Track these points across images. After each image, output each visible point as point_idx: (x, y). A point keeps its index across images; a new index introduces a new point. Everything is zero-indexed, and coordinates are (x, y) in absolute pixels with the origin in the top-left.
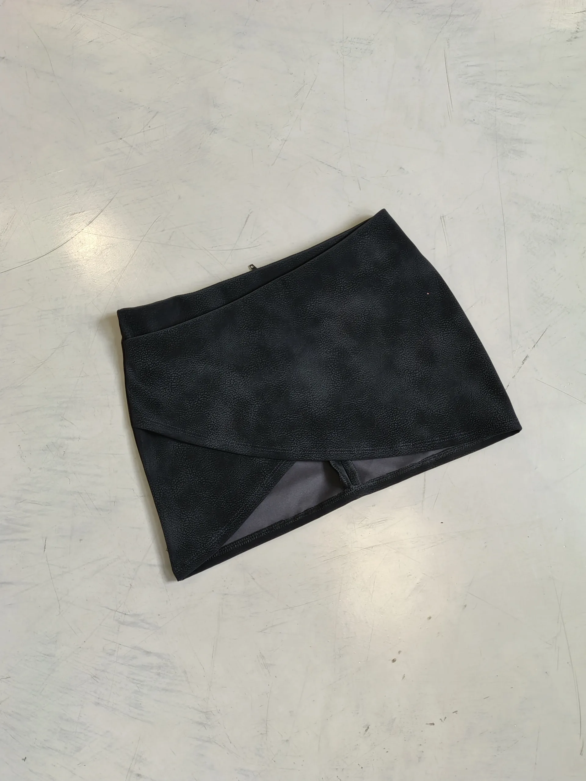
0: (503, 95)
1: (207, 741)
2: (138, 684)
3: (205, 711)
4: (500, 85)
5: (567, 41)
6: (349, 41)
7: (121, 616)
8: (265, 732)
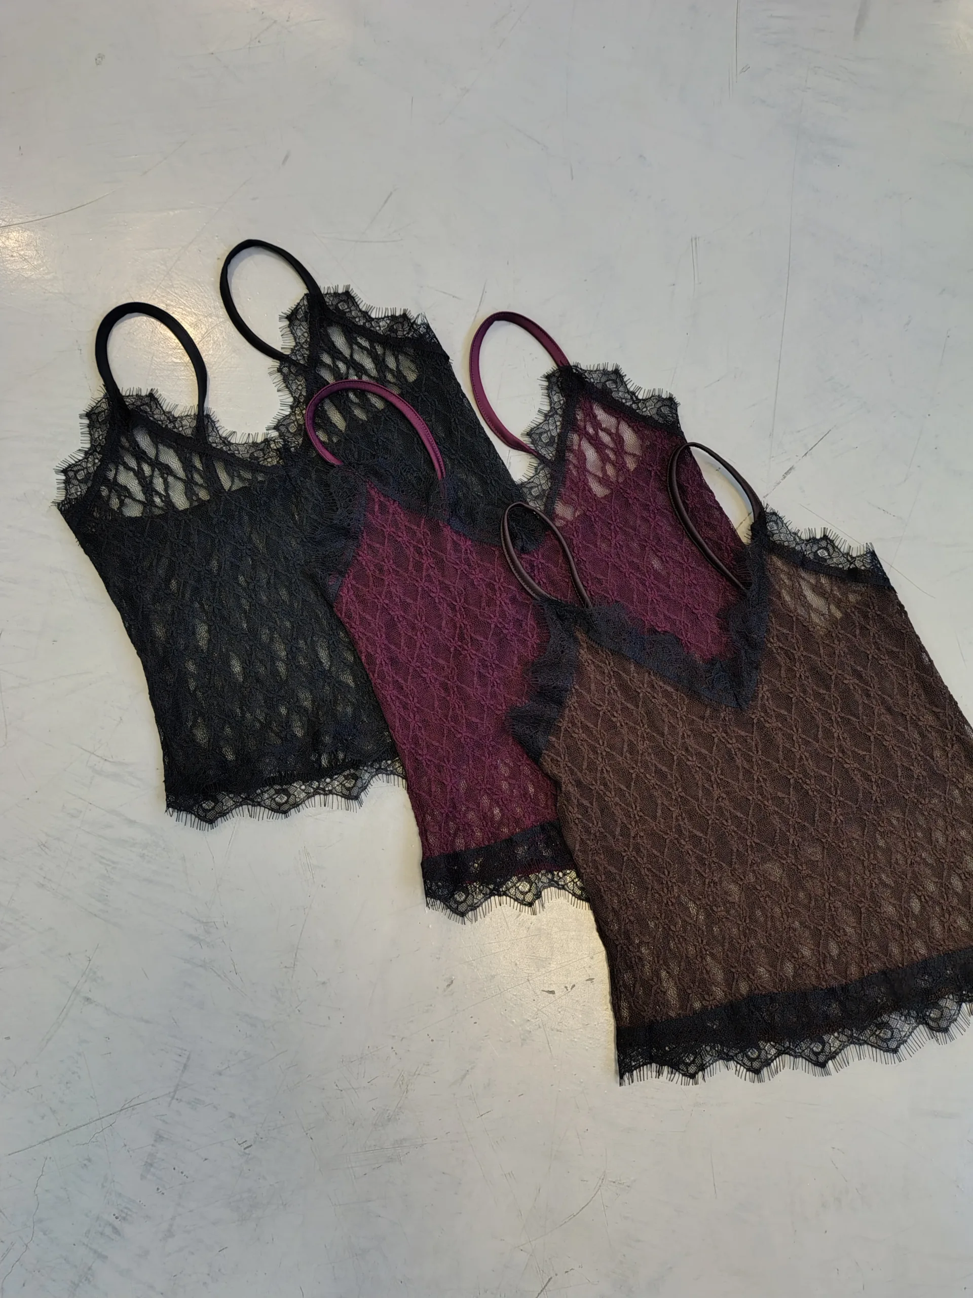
0: (819, 68)
1: (201, 966)
2: (109, 865)
3: (205, 921)
7: (99, 762)
8: (293, 966)
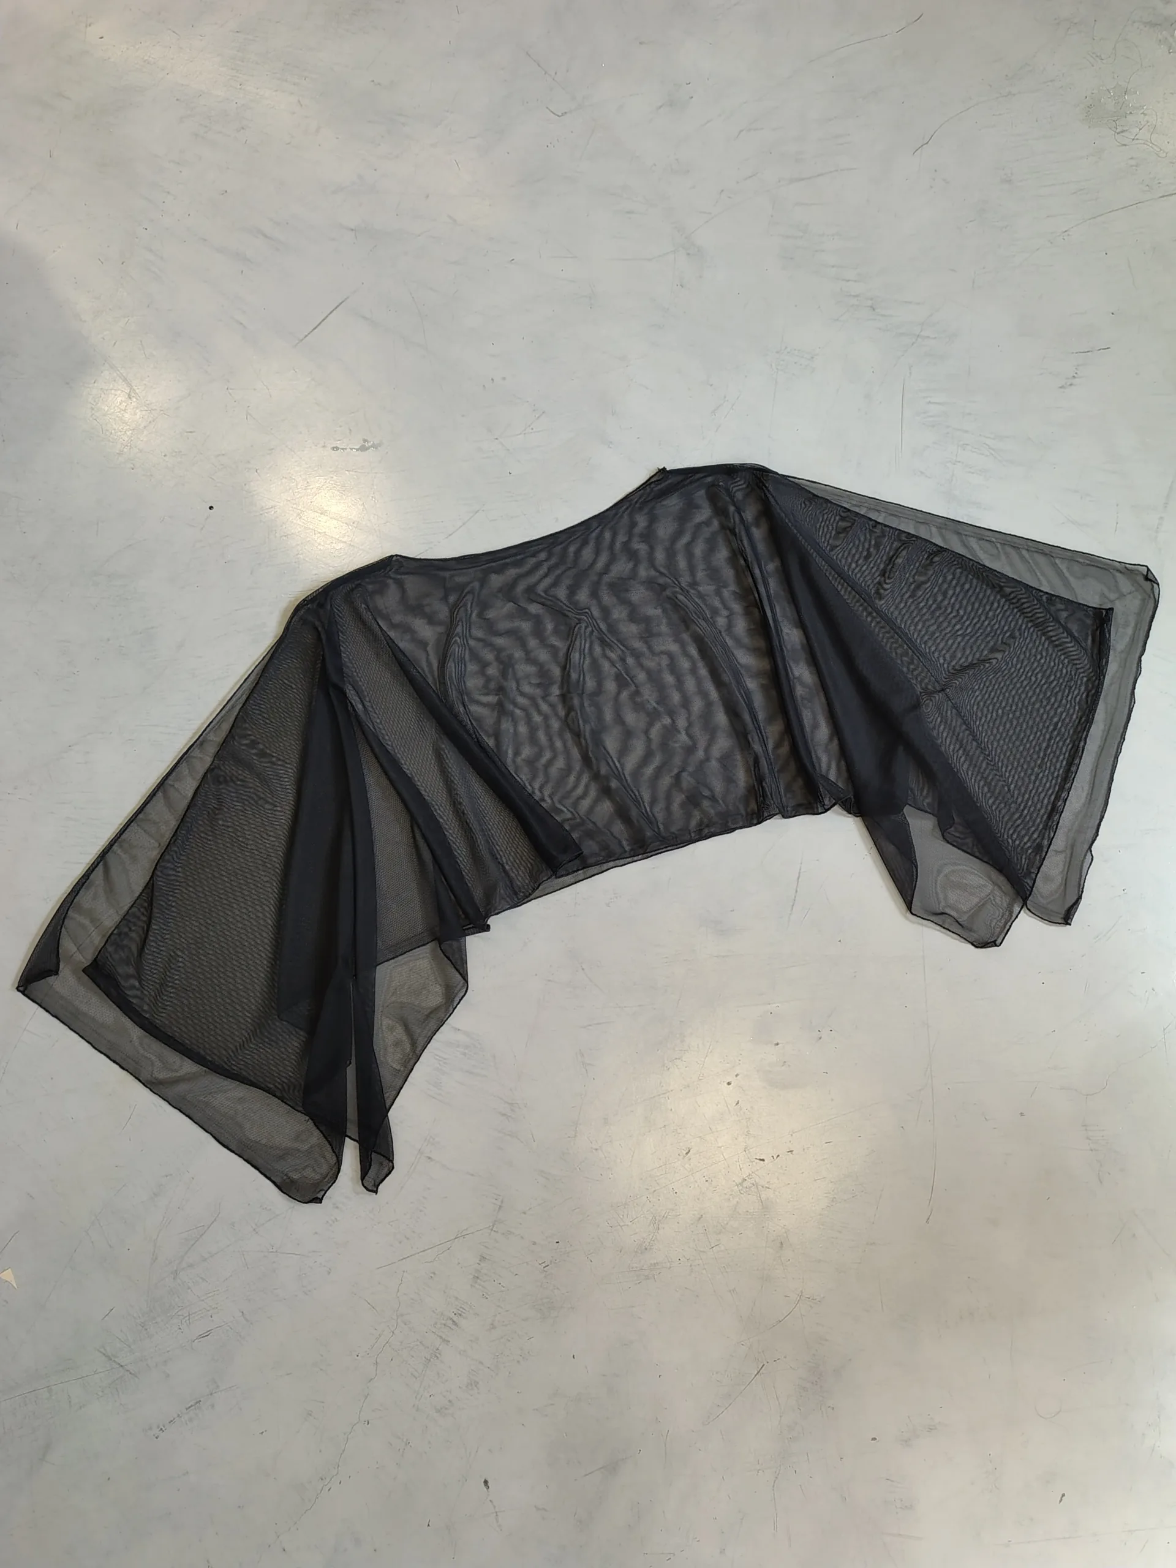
4: (966, 432)
5: (1061, 387)
6: (788, 353)
